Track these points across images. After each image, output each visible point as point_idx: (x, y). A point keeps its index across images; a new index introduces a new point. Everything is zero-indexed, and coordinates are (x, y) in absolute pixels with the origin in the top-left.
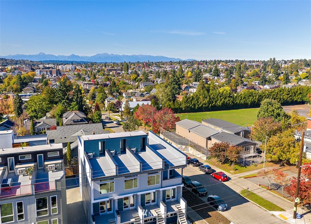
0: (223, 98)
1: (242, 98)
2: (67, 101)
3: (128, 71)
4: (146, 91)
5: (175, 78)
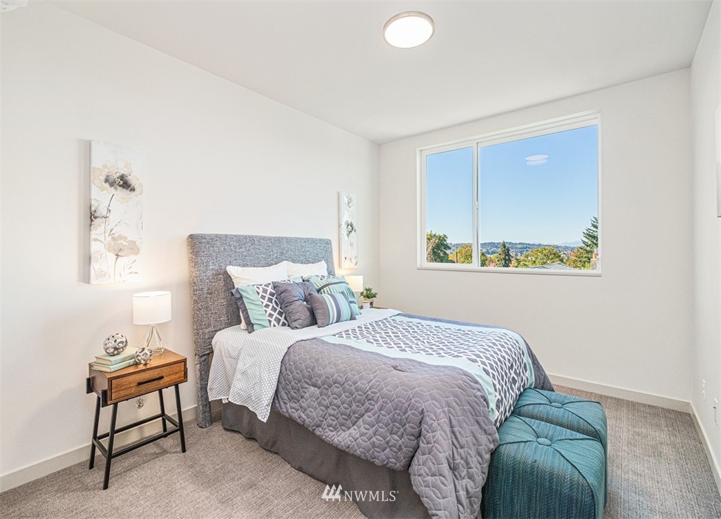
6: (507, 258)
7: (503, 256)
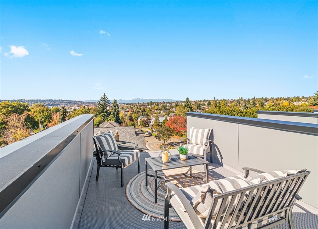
0: (236, 113)
1: (251, 114)
2: (106, 114)
3: (152, 106)
4: (166, 115)
5: (188, 103)
6: (64, 114)
7: (63, 113)
